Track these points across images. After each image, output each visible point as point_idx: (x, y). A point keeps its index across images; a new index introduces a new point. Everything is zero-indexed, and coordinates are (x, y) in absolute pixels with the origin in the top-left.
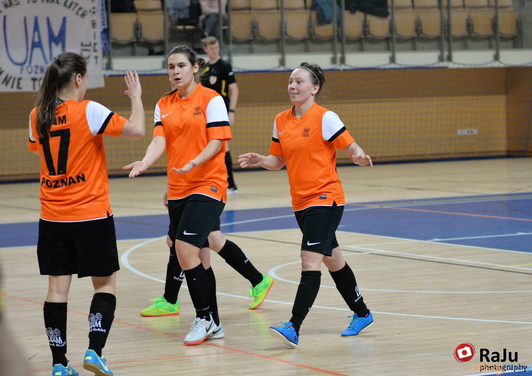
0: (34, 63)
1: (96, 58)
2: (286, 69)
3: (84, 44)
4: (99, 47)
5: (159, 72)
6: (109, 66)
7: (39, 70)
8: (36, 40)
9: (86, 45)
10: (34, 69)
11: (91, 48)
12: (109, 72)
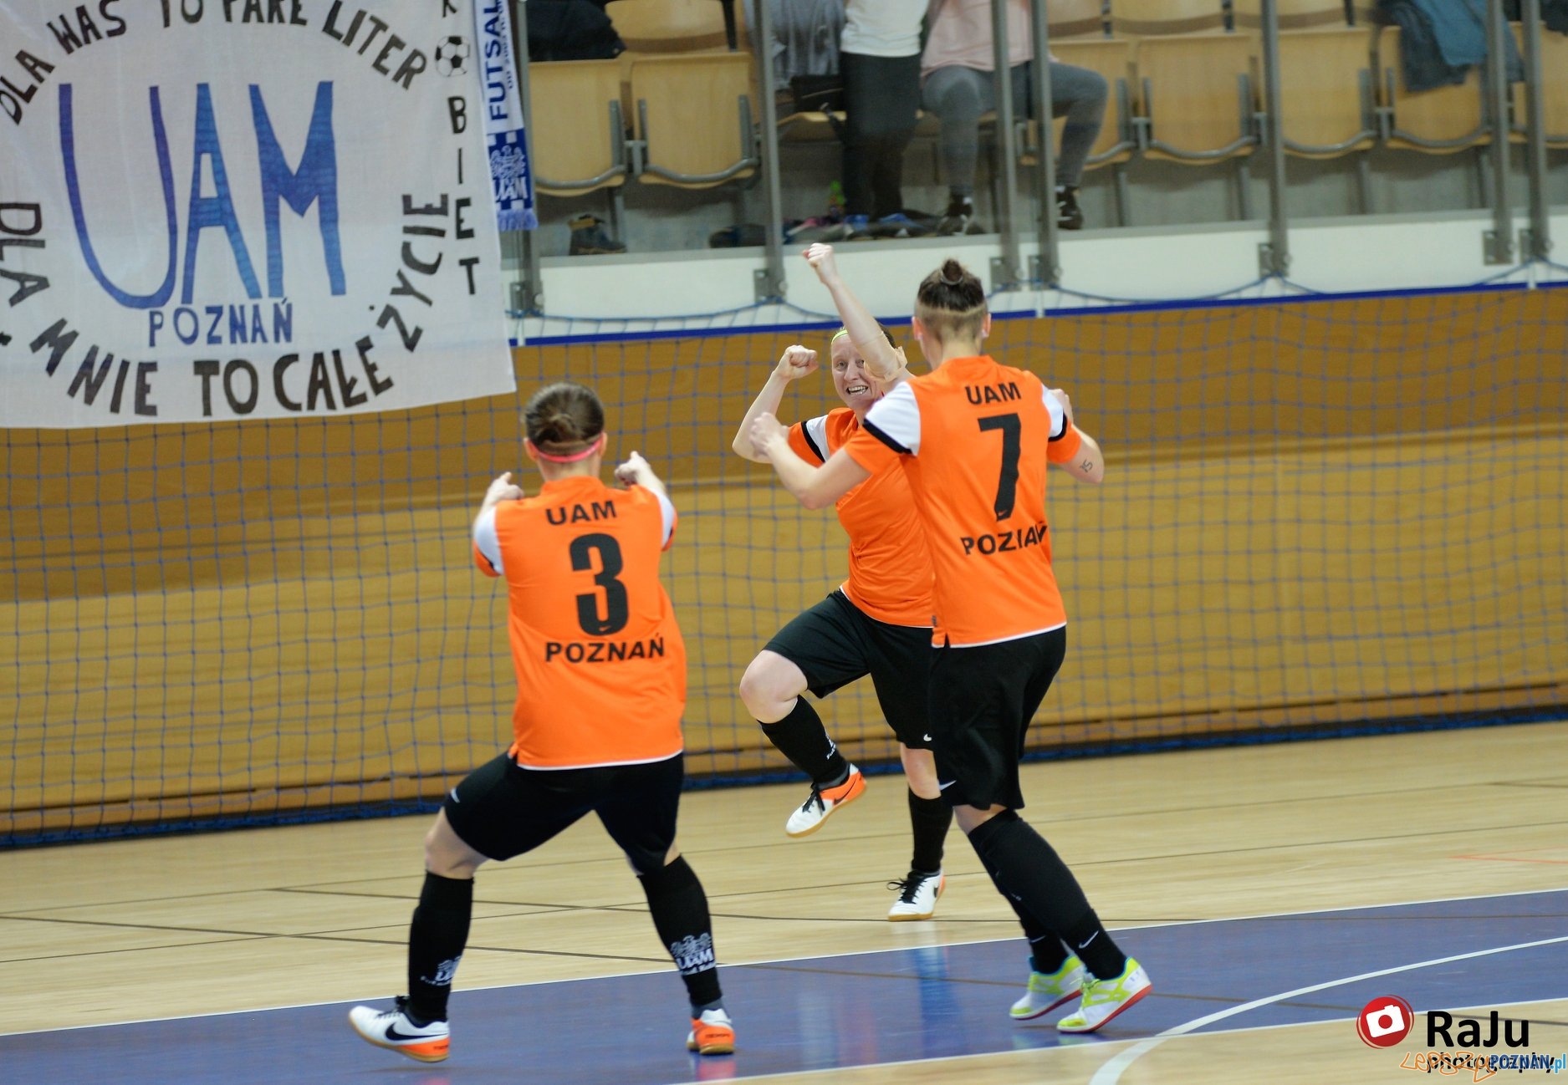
0: (202, 298)
1: (469, 263)
2: (1289, 292)
3: (416, 204)
4: (485, 216)
5: (742, 320)
6: (526, 301)
7: (223, 329)
8: (208, 190)
9: (428, 210)
10: (206, 321)
11: (447, 223)
12: (532, 328)
